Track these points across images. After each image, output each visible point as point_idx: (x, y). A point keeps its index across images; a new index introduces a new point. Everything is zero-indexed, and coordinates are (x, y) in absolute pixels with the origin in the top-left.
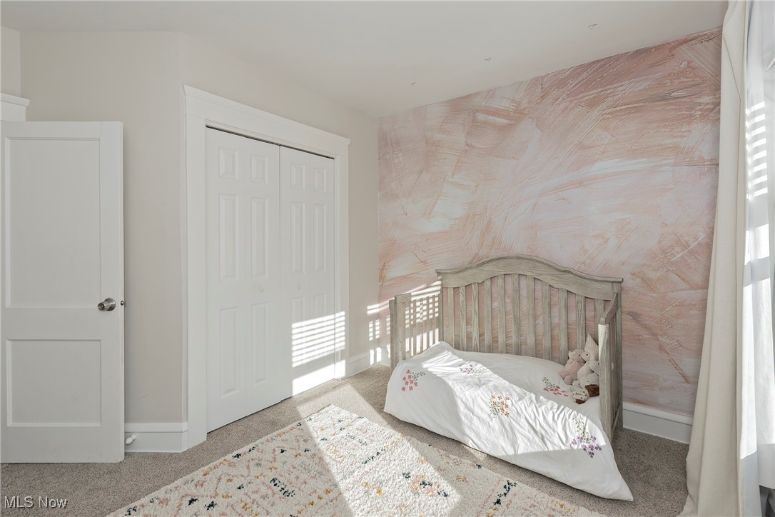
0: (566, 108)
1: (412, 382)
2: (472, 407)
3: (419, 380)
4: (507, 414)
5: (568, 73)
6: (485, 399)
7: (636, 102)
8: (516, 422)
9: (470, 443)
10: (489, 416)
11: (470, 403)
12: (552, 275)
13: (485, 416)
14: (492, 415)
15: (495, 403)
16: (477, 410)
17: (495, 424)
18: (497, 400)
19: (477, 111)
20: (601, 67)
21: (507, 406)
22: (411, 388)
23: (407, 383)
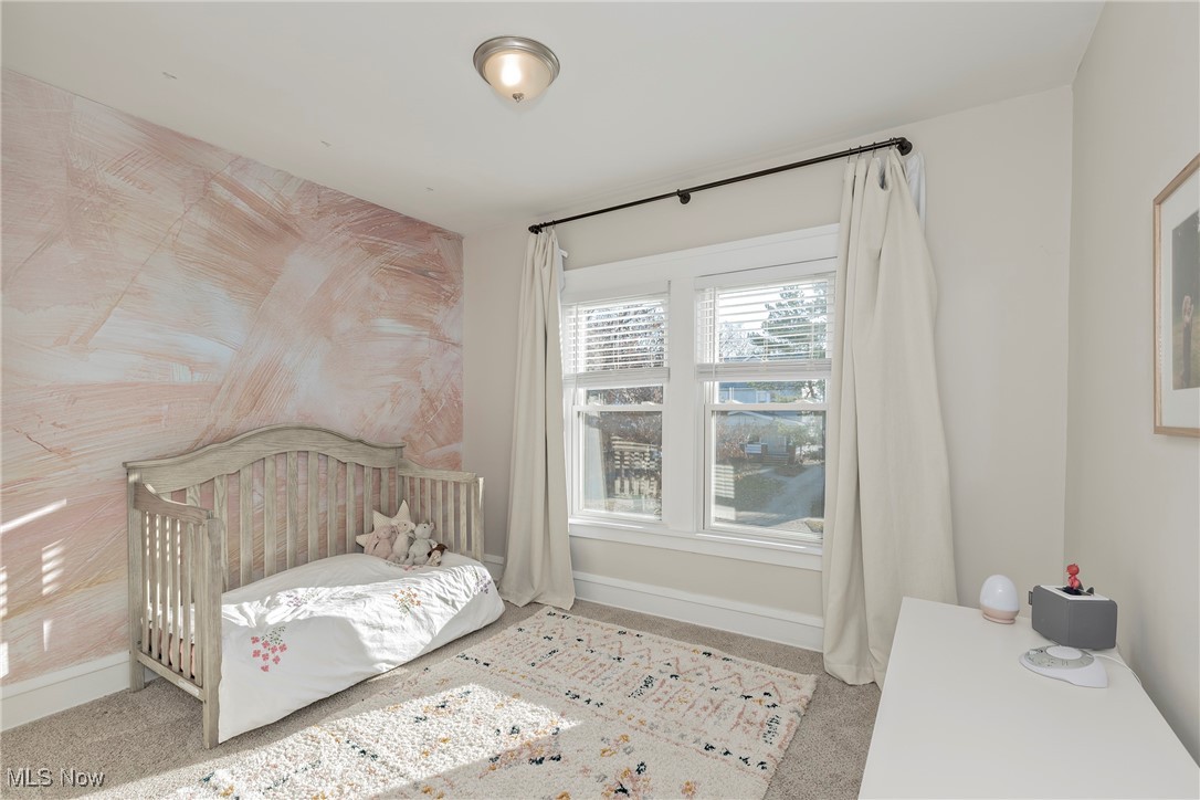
0: (347, 242)
1: (274, 650)
2: (380, 621)
3: (285, 638)
4: (419, 603)
5: (348, 200)
6: (389, 603)
7: (408, 268)
8: (429, 604)
9: (384, 667)
10: (401, 618)
11: (375, 619)
12: (340, 447)
13: (396, 622)
14: (403, 615)
15: (402, 600)
16: (387, 622)
17: (409, 622)
18: (401, 596)
19: (213, 177)
20: (380, 214)
21: (415, 595)
22: (276, 660)
23: (266, 657)
